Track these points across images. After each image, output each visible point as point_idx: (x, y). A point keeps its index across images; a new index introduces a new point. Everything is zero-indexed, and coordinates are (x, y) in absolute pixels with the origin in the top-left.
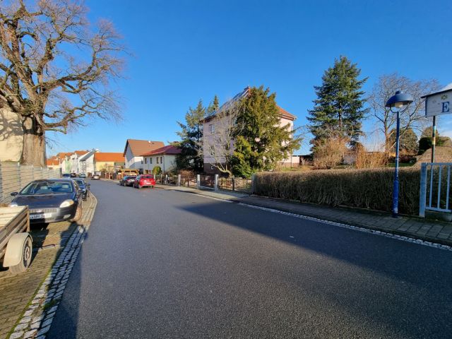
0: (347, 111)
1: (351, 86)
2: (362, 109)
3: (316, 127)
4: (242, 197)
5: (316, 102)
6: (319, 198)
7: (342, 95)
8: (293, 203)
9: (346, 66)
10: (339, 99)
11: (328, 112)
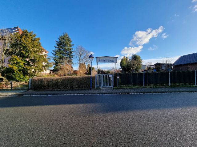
0: (68, 54)
1: (69, 45)
2: (72, 55)
3: (56, 58)
4: (22, 92)
5: (56, 47)
6: (68, 87)
7: (66, 48)
8: (58, 90)
9: (68, 37)
10: (65, 49)
11: (61, 53)
